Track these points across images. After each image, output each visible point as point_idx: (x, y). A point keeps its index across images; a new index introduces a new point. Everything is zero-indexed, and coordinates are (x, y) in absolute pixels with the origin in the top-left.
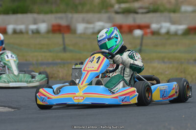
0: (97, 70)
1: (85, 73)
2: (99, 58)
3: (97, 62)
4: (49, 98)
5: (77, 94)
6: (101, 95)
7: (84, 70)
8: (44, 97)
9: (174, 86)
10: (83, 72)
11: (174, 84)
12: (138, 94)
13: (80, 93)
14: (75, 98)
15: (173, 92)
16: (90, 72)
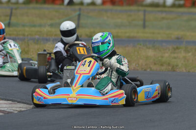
0: (89, 73)
1: (77, 76)
2: (90, 62)
3: (89, 66)
4: (45, 98)
5: (71, 95)
6: (92, 96)
7: (77, 73)
8: (40, 97)
9: (157, 88)
10: (76, 74)
11: (157, 86)
12: (125, 96)
13: (73, 94)
14: (69, 99)
15: (156, 93)
16: (82, 75)
